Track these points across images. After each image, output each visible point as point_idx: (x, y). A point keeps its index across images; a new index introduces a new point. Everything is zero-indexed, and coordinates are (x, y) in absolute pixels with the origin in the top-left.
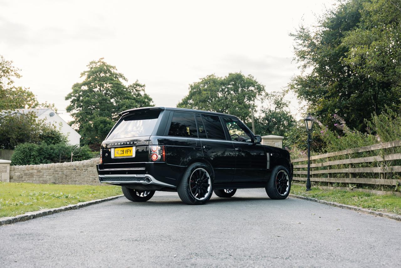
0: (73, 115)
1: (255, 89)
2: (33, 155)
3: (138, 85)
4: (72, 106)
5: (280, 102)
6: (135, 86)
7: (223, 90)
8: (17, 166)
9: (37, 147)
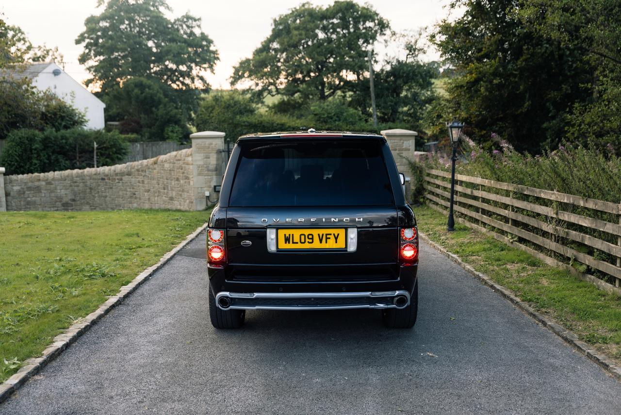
0: (89, 69)
1: (375, 25)
2: (35, 149)
3: (188, 18)
4: (87, 53)
5: (414, 47)
6: (185, 20)
7: (325, 29)
8: (14, 177)
9: (40, 135)
